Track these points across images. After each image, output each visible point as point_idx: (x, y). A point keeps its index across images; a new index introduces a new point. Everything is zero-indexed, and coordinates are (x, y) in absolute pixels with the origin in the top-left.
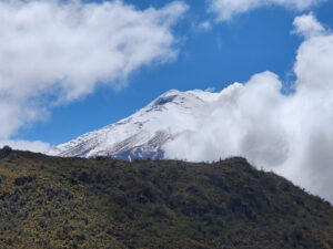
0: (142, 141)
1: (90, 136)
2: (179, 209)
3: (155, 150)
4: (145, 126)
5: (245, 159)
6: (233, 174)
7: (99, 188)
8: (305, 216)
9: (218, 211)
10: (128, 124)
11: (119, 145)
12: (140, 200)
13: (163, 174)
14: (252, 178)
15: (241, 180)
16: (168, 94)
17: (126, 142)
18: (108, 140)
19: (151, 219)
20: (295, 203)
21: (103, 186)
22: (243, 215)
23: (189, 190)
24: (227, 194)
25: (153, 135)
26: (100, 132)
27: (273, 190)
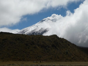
0: (38, 30)
1: (26, 29)
2: (40, 46)
3: (41, 32)
4: (38, 26)
5: (56, 35)
6: (53, 39)
7: (22, 42)
8: (69, 48)
9: (49, 47)
10: (34, 26)
11: (32, 31)
12: (31, 44)
13: (37, 38)
14: (58, 40)
15: (55, 40)
16: (44, 19)
17: (34, 30)
18: (30, 30)
19: (33, 49)
20: (67, 45)
21: (23, 41)
22: (55, 48)
23: (42, 42)
24: (51, 43)
25: (40, 29)
26: (28, 28)
27: (63, 42)
